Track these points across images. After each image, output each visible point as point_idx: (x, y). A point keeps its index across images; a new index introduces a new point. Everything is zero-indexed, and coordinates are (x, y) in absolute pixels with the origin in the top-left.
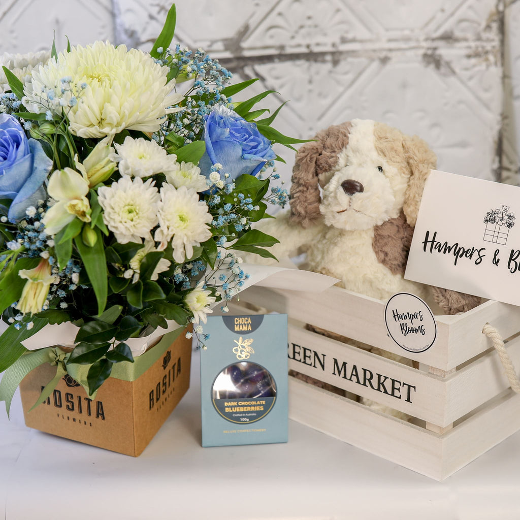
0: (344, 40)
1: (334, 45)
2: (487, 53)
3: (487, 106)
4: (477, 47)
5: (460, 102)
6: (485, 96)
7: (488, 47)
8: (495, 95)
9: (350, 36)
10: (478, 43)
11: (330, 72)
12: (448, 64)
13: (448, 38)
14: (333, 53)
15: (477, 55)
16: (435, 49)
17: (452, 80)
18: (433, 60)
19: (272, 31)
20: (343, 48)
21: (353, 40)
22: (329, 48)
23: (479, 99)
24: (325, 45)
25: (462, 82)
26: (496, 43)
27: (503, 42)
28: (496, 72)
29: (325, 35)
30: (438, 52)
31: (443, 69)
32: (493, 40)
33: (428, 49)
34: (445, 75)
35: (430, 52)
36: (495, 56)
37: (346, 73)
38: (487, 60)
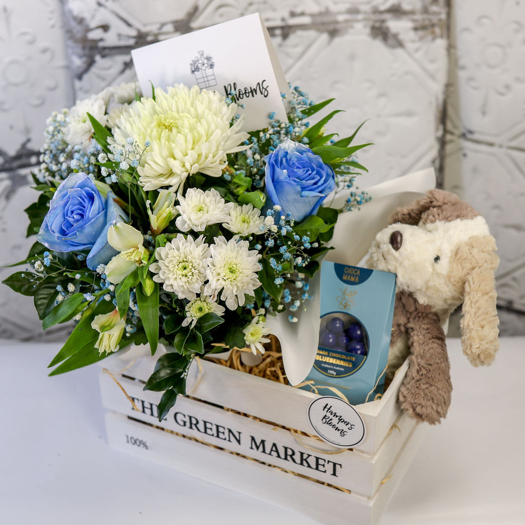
0: (293, 14)
1: (283, 20)
2: (433, 25)
3: (432, 77)
4: (424, 20)
5: (407, 73)
6: (431, 67)
7: (435, 19)
8: (440, 66)
9: (299, 10)
10: (425, 16)
11: (280, 45)
12: (395, 36)
13: (396, 11)
14: (282, 28)
15: (424, 28)
16: (383, 21)
17: (399, 52)
18: (381, 32)
19: (222, 10)
20: (293, 21)
21: (302, 14)
22: (278, 23)
23: (425, 70)
24: (274, 20)
25: (409, 54)
26: (443, 16)
27: (449, 15)
28: (441, 43)
29: (274, 10)
30: (385, 25)
31: (391, 41)
32: (439, 13)
33: (376, 21)
34: (393, 47)
35: (378, 25)
36: (441, 28)
37: (295, 46)
38: (433, 32)
